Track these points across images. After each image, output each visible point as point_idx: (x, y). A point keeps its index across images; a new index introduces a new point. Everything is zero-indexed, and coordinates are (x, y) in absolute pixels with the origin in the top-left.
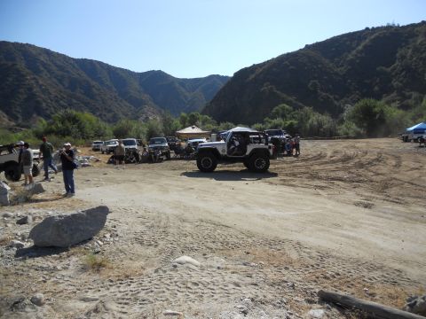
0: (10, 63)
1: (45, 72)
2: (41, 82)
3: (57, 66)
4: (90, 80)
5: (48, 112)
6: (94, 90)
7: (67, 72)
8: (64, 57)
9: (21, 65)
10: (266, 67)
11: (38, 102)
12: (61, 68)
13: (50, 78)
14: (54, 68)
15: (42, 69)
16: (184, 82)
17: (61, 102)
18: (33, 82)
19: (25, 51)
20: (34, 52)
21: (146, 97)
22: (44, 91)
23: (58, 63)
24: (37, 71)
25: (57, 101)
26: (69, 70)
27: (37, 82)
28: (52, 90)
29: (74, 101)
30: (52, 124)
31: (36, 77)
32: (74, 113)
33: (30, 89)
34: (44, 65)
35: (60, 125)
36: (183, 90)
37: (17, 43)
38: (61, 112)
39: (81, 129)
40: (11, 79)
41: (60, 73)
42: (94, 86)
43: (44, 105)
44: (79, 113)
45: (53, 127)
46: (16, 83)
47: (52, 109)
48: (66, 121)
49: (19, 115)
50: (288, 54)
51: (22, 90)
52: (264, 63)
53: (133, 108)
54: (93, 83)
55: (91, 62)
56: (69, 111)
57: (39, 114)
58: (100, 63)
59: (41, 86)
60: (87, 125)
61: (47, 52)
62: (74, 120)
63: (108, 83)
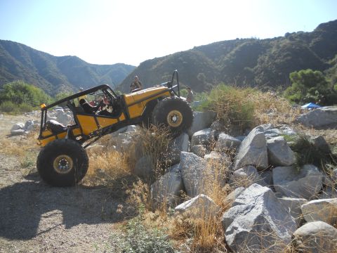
4: (14, 59)
10: (165, 60)
16: (95, 67)
21: (63, 77)
38: (12, 84)
42: (17, 65)
50: (182, 52)
52: (163, 58)
53: (51, 86)
63: (30, 63)
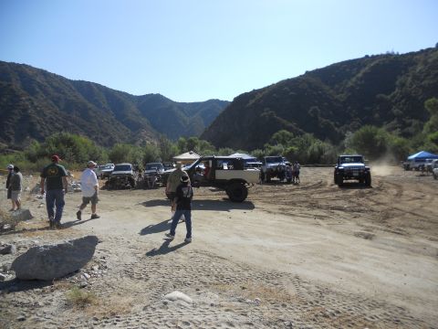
0: (5, 83)
1: (41, 93)
2: (36, 104)
3: (53, 87)
4: (86, 101)
5: (42, 134)
6: (91, 112)
7: (63, 93)
8: (61, 78)
9: (17, 85)
10: (267, 92)
11: (32, 124)
12: (58, 90)
13: (45, 100)
14: (50, 89)
15: (38, 90)
16: (183, 106)
17: (57, 124)
18: (27, 103)
19: (21, 71)
20: (30, 73)
21: (144, 121)
22: (38, 112)
23: (54, 84)
24: (32, 92)
25: (51, 123)
26: (66, 92)
27: (33, 103)
28: (47, 112)
29: (70, 123)
30: (46, 147)
31: (32, 98)
32: (69, 135)
33: (25, 110)
34: (40, 86)
35: (54, 148)
36: (182, 114)
37: (14, 64)
38: (56, 135)
39: (76, 152)
40: (5, 100)
41: (56, 94)
42: (90, 109)
43: (38, 127)
44: (74, 137)
45: (47, 150)
46: (11, 104)
47: (47, 131)
48: (61, 144)
49: (11, 137)
50: (288, 80)
51: (16, 111)
52: (264, 89)
53: (130, 131)
54: (90, 105)
55: (89, 84)
56: (64, 133)
57: (33, 136)
58: (98, 86)
59: (36, 107)
60: (82, 149)
61: (44, 73)
62: (69, 143)
63: (106, 106)
